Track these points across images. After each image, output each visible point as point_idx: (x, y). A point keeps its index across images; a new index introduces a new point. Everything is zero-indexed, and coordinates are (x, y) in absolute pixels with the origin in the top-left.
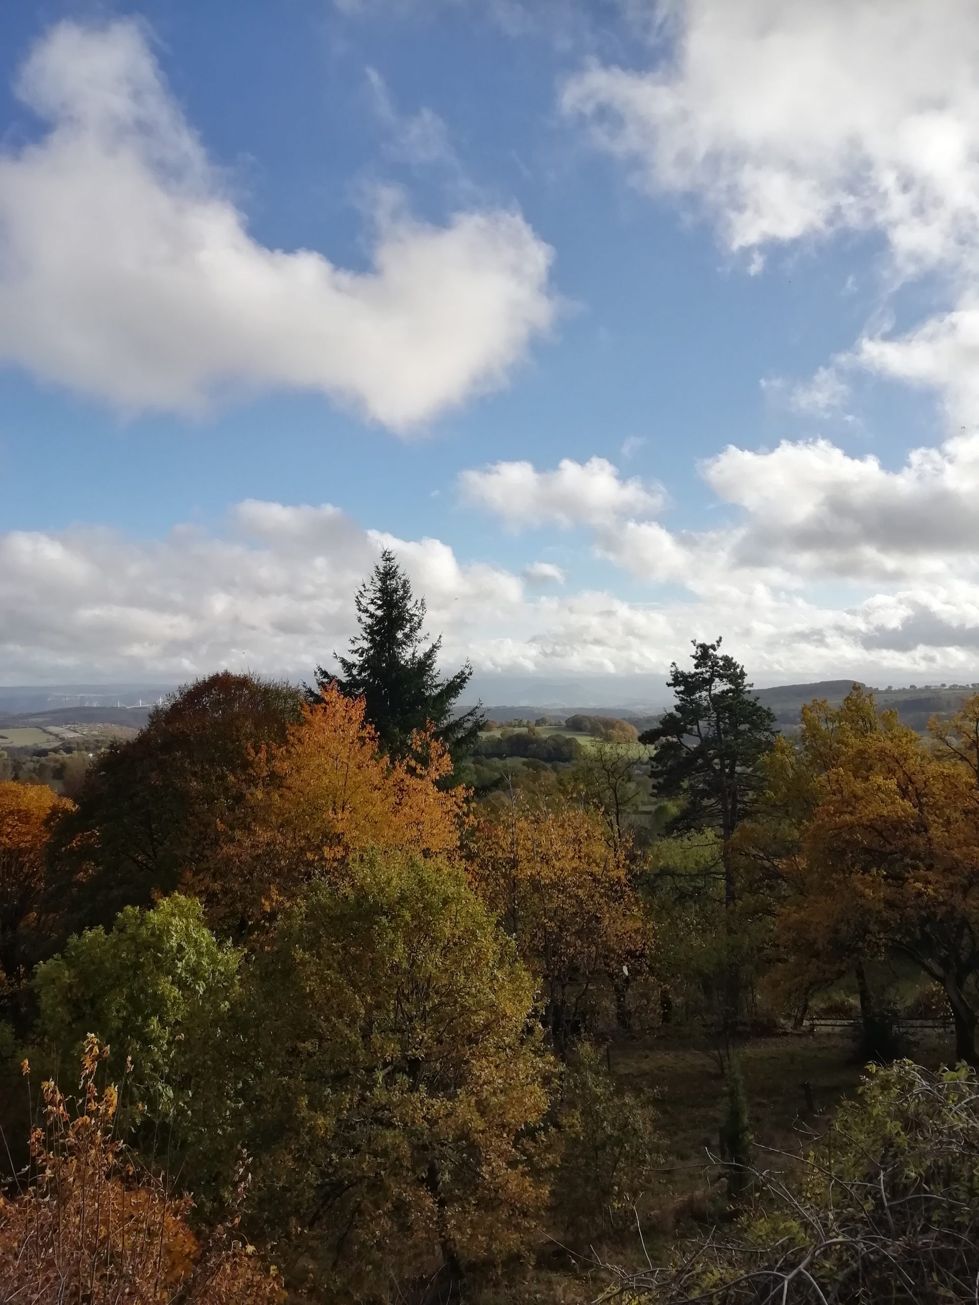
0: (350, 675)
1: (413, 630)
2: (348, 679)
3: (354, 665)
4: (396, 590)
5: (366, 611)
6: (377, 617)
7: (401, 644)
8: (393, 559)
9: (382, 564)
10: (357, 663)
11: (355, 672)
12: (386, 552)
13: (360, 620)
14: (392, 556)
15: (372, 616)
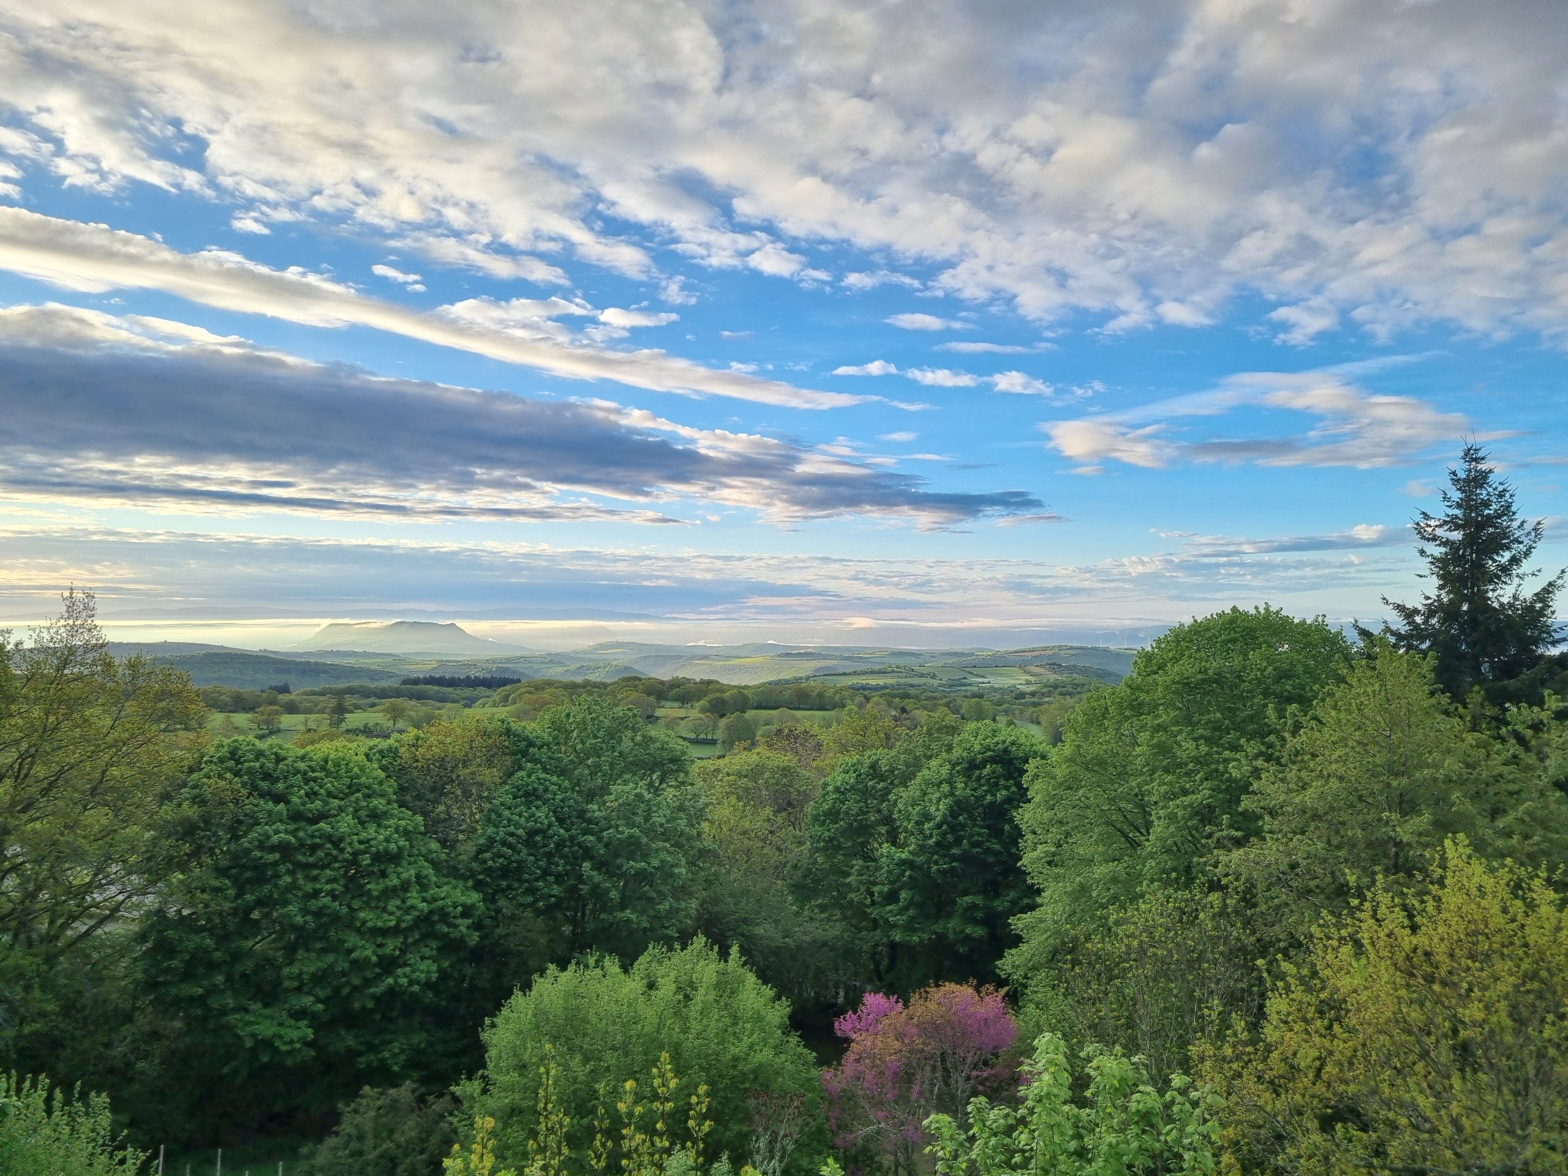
0: (1412, 623)
1: (1515, 561)
2: (1407, 628)
3: (1416, 611)
4: (1486, 504)
5: (1434, 538)
6: (1453, 543)
7: (1493, 579)
8: (1483, 459)
9: (1462, 469)
10: (1420, 608)
11: (1419, 619)
12: (1469, 450)
13: (1422, 552)
14: (1480, 454)
15: (1446, 543)
